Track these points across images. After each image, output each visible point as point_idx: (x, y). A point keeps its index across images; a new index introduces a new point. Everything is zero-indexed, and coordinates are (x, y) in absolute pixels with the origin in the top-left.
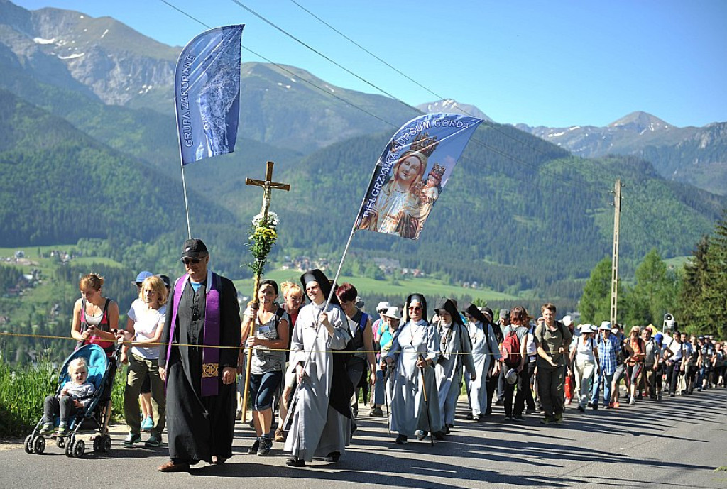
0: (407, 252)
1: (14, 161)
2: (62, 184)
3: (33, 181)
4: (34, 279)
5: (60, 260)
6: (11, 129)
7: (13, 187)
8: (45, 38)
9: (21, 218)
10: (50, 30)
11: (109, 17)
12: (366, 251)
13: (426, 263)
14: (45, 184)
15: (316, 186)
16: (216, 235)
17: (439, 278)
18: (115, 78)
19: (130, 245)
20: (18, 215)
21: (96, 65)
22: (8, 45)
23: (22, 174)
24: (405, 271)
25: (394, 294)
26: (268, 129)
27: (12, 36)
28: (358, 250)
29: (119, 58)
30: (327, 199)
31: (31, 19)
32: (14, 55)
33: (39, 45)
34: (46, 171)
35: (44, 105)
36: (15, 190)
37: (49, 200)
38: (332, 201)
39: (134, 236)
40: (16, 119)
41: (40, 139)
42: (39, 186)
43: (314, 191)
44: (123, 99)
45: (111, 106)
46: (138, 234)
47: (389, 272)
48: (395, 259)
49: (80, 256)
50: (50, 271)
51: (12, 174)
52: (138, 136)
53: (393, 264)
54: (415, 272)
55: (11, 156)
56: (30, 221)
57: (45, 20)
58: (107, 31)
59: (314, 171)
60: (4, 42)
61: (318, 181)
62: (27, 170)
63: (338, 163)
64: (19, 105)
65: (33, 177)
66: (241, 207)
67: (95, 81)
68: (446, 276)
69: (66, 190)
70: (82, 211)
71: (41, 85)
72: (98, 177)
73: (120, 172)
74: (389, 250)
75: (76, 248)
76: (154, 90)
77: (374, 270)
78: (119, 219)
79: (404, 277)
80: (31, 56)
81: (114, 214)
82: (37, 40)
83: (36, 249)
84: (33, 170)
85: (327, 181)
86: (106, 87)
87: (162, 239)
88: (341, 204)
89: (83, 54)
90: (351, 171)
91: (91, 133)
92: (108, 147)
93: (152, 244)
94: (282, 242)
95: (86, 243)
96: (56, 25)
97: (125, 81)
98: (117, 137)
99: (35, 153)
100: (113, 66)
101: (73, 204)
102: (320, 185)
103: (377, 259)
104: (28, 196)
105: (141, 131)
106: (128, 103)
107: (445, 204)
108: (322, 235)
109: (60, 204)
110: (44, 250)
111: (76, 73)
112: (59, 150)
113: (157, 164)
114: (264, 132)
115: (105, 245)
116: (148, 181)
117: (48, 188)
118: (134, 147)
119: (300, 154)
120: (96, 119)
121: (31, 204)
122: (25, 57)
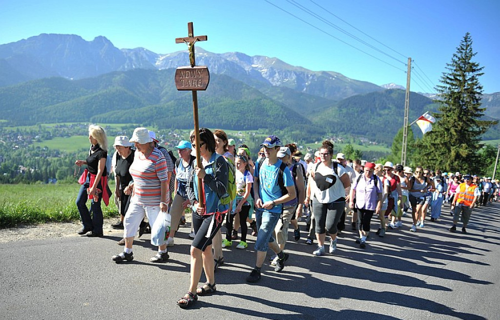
0: (372, 136)
2: (255, 111)
3: (246, 110)
4: (243, 141)
5: (252, 135)
6: (241, 93)
7: (239, 111)
8: (255, 65)
9: (241, 122)
10: (256, 62)
11: (275, 58)
12: (356, 135)
13: (378, 140)
14: (249, 111)
15: (340, 112)
16: (304, 128)
17: (383, 145)
18: (276, 77)
19: (275, 130)
20: (240, 120)
21: (270, 73)
22: (244, 67)
23: (243, 107)
24: (371, 142)
25: (365, 150)
26: (326, 94)
27: (245, 65)
28: (354, 135)
29: (278, 70)
30: (344, 117)
31: (251, 59)
32: (245, 71)
34: (251, 106)
35: (253, 86)
36: (240, 112)
37: (250, 116)
38: (346, 117)
39: (277, 128)
40: (243, 90)
41: (249, 96)
43: (339, 114)
44: (278, 84)
45: (274, 86)
46: (278, 127)
47: (364, 142)
48: (367, 138)
49: (258, 133)
50: (248, 139)
51: (239, 107)
52: (281, 96)
53: (366, 140)
54: (374, 143)
55: (240, 102)
56: (244, 122)
57: (255, 59)
58: (274, 62)
59: (340, 107)
60: (242, 66)
61: (341, 111)
63: (349, 104)
64: (244, 86)
65: (246, 108)
66: (314, 119)
67: (270, 78)
68: (386, 145)
69: (256, 113)
70: (261, 119)
71: (252, 80)
72: (266, 108)
73: (274, 107)
74: (365, 135)
75: (258, 131)
76: (288, 81)
77: (358, 141)
78: (272, 122)
79: (369, 145)
80: (250, 70)
81: (271, 121)
82: (253, 66)
83: (244, 131)
84: (246, 106)
85: (344, 110)
86: (273, 80)
87: (286, 129)
88: (349, 119)
89: (266, 70)
90: (353, 107)
91: (267, 95)
92: (271, 99)
93: (282, 131)
94: (327, 132)
95: (261, 130)
96: (258, 61)
97: (279, 78)
98: (275, 96)
99: (247, 101)
100: (275, 73)
101: (258, 117)
102: (341, 112)
103: (360, 138)
104: (244, 114)
105: (283, 94)
106: (280, 85)
107: (387, 119)
108: (341, 129)
109: (254, 117)
110: (247, 131)
111: (264, 76)
112: (255, 100)
113: (287, 104)
114: (324, 93)
115: (267, 130)
116: (283, 110)
118: (280, 99)
119: (336, 101)
120: (269, 90)
121: (245, 117)
122: (248, 71)
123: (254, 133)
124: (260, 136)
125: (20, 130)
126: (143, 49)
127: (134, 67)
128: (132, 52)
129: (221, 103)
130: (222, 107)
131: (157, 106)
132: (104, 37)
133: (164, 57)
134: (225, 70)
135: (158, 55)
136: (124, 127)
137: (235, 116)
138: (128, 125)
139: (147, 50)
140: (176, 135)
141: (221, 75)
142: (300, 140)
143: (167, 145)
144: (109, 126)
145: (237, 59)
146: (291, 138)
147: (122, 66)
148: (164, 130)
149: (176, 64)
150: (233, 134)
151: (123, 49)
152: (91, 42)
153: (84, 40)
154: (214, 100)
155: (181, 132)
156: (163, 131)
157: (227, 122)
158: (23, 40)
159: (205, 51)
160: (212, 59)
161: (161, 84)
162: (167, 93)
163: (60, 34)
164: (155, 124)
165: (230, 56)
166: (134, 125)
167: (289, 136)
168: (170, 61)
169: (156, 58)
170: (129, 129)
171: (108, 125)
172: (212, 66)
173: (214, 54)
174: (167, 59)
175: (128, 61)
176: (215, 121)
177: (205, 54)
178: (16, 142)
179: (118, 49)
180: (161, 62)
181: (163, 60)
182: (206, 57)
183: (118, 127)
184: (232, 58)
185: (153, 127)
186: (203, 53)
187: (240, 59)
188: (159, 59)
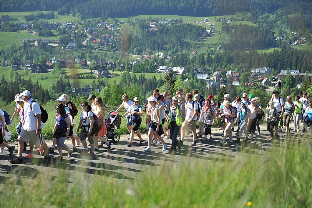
123: (228, 18)
124: (238, 23)
136: (29, 16)
138: (36, 13)
140: (109, 27)
142: (301, 27)
143: (96, 42)
144: (7, 16)
146: (288, 24)
148: (91, 20)
150: (196, 22)
155: (117, 22)
156: (89, 21)
157: (187, 4)
164: (76, 10)
166: (45, 13)
167: (283, 23)
170: (37, 20)
171: (5, 14)
176: (168, 3)
183: (20, 16)
185: (74, 16)
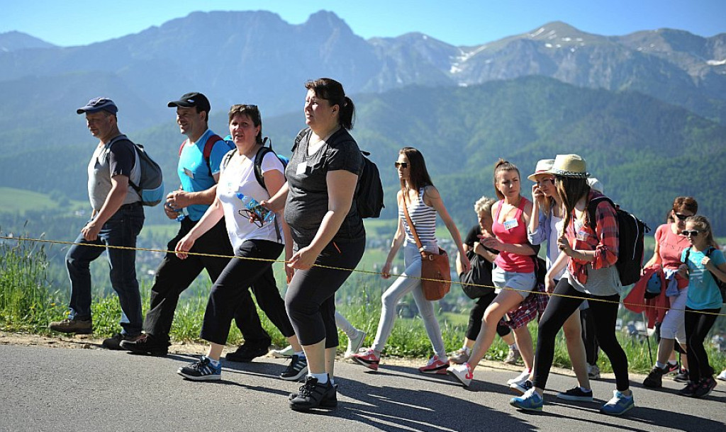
1: (681, 165)
3: (697, 182)
6: (682, 138)
7: (679, 187)
8: (718, 60)
10: (723, 53)
14: (708, 185)
22: (685, 69)
23: (689, 176)
27: (688, 62)
31: (707, 45)
32: (689, 76)
33: (712, 66)
34: (711, 173)
35: (713, 117)
37: (712, 198)
40: (686, 129)
41: (706, 147)
42: (703, 186)
51: (679, 176)
55: (679, 161)
57: (719, 45)
60: (681, 66)
62: (692, 172)
64: (689, 118)
65: (697, 178)
80: (704, 76)
82: (710, 62)
84: (698, 172)
99: (701, 158)
109: (721, 202)
112: (723, 155)
117: (711, 188)
122: (699, 77)
125: (154, 235)
126: (419, 36)
127: (399, 81)
128: (395, 47)
129: (626, 166)
130: (629, 175)
131: (461, 176)
132: (332, 14)
133: (472, 53)
134: (634, 77)
135: (456, 48)
137: (667, 201)
139: (429, 38)
141: (622, 93)
145: (666, 48)
147: (370, 82)
149: (503, 70)
151: (374, 39)
152: (301, 26)
153: (285, 23)
154: (605, 157)
158: (153, 28)
159: (577, 31)
160: (596, 51)
161: (468, 121)
162: (482, 143)
163: (232, 12)
165: (644, 40)
168: (488, 61)
169: (451, 57)
172: (598, 70)
173: (601, 37)
174: (480, 57)
175: (385, 68)
177: (580, 40)
178: (149, 262)
179: (361, 39)
180: (464, 66)
181: (468, 61)
182: (580, 48)
184: (652, 46)
186: (573, 37)
187: (675, 48)
188: (458, 58)
